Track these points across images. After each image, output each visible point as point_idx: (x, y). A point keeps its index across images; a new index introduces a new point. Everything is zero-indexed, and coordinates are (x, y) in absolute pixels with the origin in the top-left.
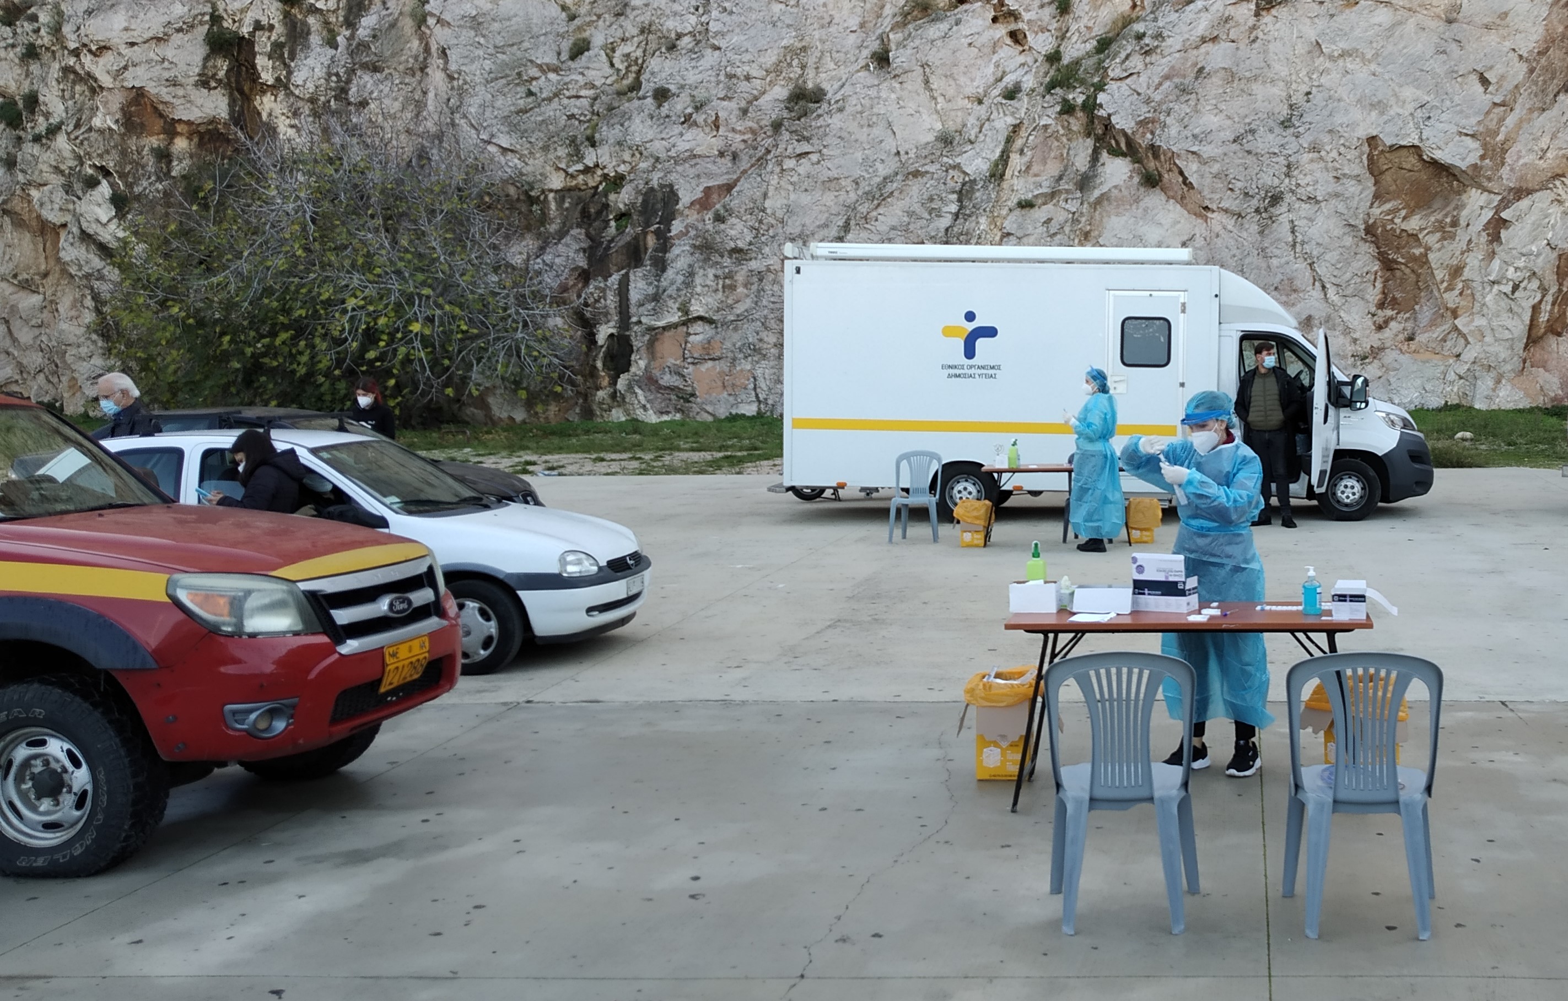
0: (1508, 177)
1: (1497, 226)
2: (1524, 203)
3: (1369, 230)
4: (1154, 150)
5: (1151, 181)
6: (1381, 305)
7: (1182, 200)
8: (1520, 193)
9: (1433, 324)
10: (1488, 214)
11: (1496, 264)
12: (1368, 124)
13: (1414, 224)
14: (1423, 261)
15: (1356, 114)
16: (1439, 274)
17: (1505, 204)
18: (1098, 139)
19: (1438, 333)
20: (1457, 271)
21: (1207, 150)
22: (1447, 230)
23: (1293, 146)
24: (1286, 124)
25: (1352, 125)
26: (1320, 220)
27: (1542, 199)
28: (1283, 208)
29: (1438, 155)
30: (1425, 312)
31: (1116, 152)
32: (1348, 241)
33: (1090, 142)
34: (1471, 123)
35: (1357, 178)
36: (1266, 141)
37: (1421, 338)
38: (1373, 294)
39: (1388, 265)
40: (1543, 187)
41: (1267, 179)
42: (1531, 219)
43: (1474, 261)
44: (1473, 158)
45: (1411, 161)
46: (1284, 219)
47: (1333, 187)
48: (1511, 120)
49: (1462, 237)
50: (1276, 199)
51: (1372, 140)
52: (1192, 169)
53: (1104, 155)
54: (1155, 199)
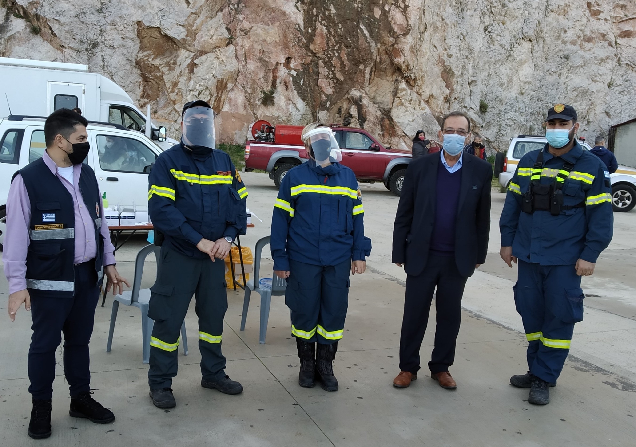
0: (197, 45)
1: (192, 66)
2: (204, 57)
3: (138, 63)
4: (37, 17)
5: (36, 31)
6: (142, 97)
7: (50, 42)
8: (202, 53)
9: (165, 107)
10: (189, 61)
11: (192, 82)
12: (137, 16)
13: (157, 62)
14: (161, 79)
15: (132, 10)
16: (168, 85)
17: (196, 57)
18: (9, 8)
19: (167, 110)
20: (175, 84)
21: (63, 20)
22: (172, 66)
23: (103, 22)
24: (100, 11)
25: (130, 15)
26: (115, 56)
27: (211, 56)
28: (98, 50)
29: (168, 33)
30: (162, 101)
31: (18, 16)
32: (128, 67)
33: (4, 10)
34: (182, 20)
35: (132, 39)
36: (91, 18)
37: (160, 112)
38: (139, 92)
39: (146, 79)
40: (211, 51)
41: (91, 36)
42: (206, 64)
43: (182, 80)
44: (183, 36)
45: (156, 34)
46: (99, 54)
47: (121, 42)
48: (199, 21)
49: (178, 70)
50: (95, 45)
51: (139, 23)
52: (56, 27)
53: (12, 17)
54: (37, 40)
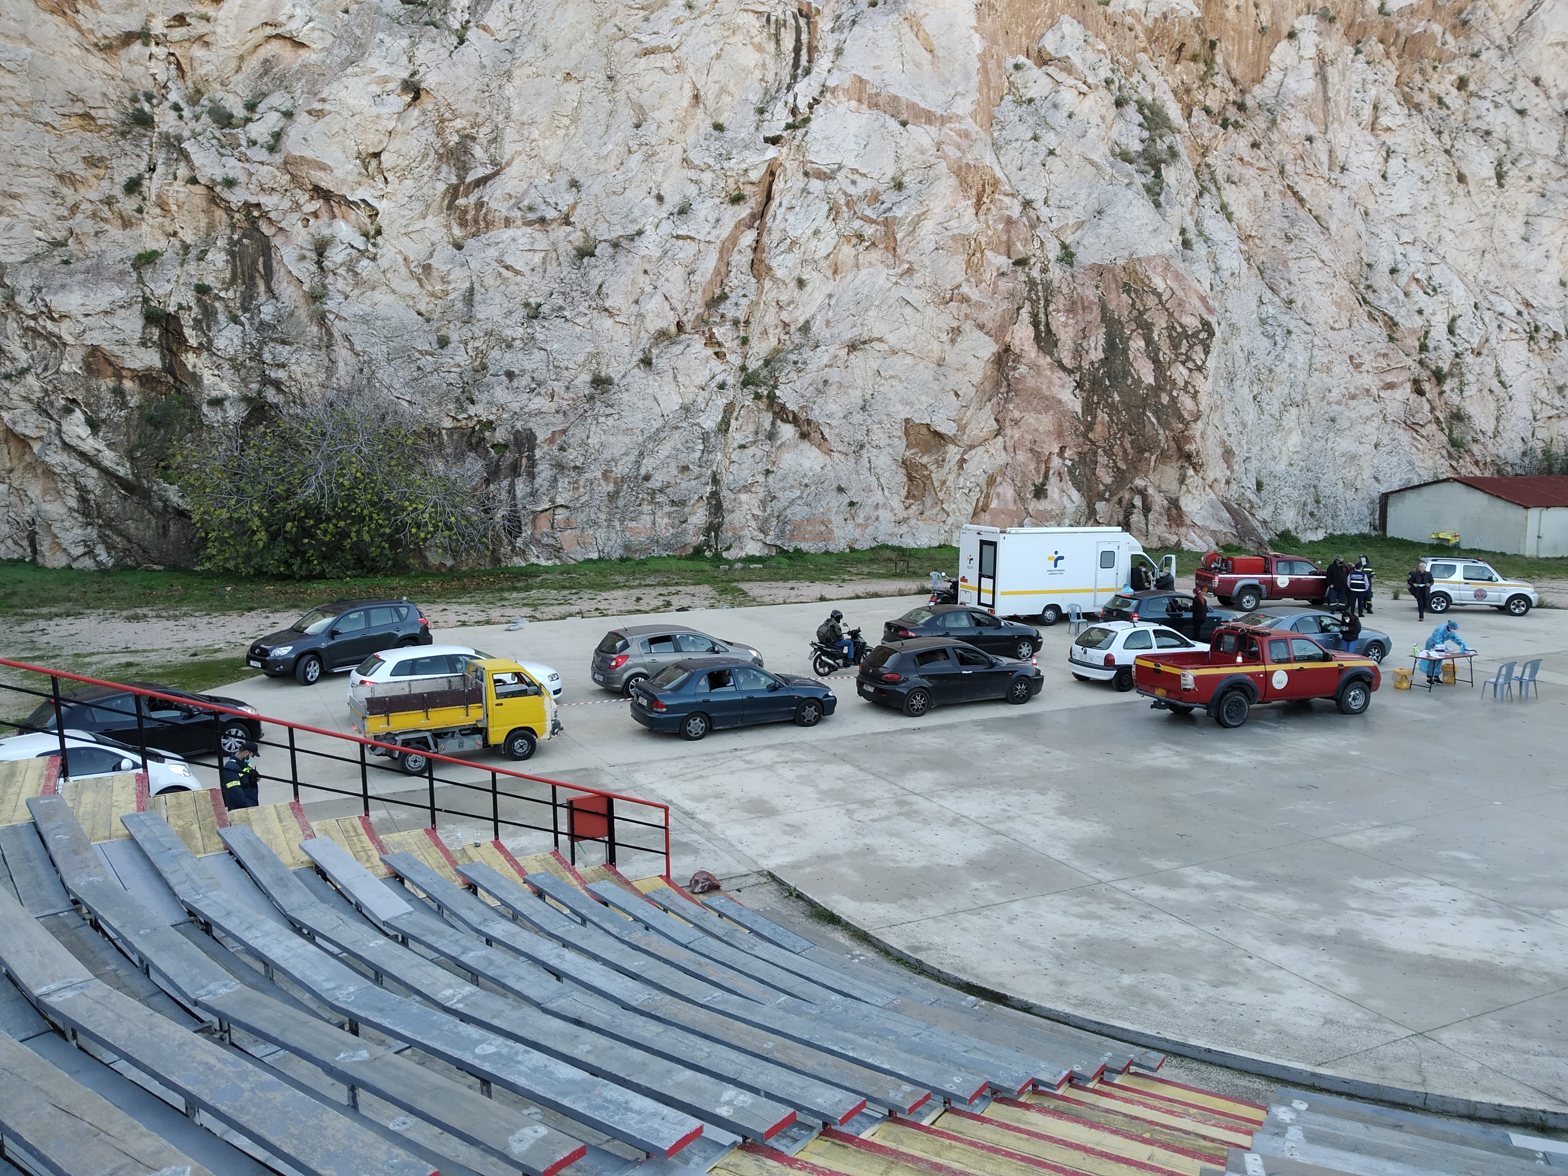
0: (966, 440)
1: (962, 461)
2: (973, 452)
3: (904, 462)
4: (809, 422)
5: (804, 436)
6: (907, 498)
7: (819, 446)
8: (971, 447)
9: (932, 507)
10: (958, 457)
11: (961, 479)
12: (905, 413)
13: (925, 460)
14: (929, 477)
15: (900, 407)
16: (936, 484)
17: (965, 452)
18: (775, 413)
19: (935, 511)
20: (944, 483)
21: (834, 423)
22: (940, 463)
23: (869, 421)
24: (863, 409)
25: (898, 413)
26: (882, 457)
27: (981, 449)
28: (864, 451)
29: (938, 429)
30: (929, 501)
31: (786, 421)
32: (894, 467)
33: (770, 415)
34: (953, 414)
35: (900, 438)
36: (857, 418)
37: (927, 513)
38: (904, 493)
39: (911, 478)
40: (980, 445)
41: (859, 437)
42: (976, 459)
43: (951, 478)
44: (954, 431)
45: (924, 431)
46: (865, 456)
47: (888, 441)
48: (968, 414)
49: (947, 467)
50: (862, 447)
51: (907, 420)
52: (826, 431)
53: (779, 422)
54: (805, 445)
